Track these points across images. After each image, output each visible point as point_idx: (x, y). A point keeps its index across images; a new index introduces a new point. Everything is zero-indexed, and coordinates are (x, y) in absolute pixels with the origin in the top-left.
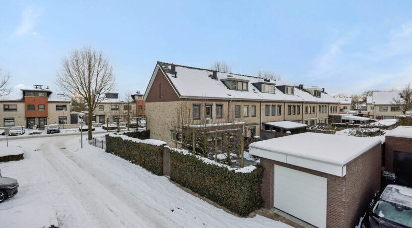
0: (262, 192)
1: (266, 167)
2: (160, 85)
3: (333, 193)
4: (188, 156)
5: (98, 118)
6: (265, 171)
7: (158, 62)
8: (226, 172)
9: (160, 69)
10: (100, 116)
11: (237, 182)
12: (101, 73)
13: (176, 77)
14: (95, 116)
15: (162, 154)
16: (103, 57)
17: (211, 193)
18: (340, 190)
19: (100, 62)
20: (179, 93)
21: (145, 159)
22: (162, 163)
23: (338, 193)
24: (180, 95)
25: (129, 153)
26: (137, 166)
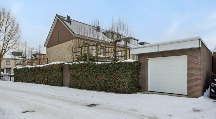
0: (139, 81)
1: (142, 62)
2: (58, 32)
3: (192, 64)
4: (84, 64)
5: (5, 70)
6: (142, 65)
7: (57, 15)
8: (115, 65)
9: (58, 19)
10: (7, 69)
11: (124, 70)
12: (9, 28)
13: (71, 24)
14: (3, 69)
15: (62, 70)
16: (10, 15)
17: (102, 86)
18: (197, 60)
19: (8, 19)
20: (73, 33)
21: (47, 78)
22: (62, 77)
23: (196, 62)
24: (74, 34)
25: (34, 77)
26: (41, 85)
